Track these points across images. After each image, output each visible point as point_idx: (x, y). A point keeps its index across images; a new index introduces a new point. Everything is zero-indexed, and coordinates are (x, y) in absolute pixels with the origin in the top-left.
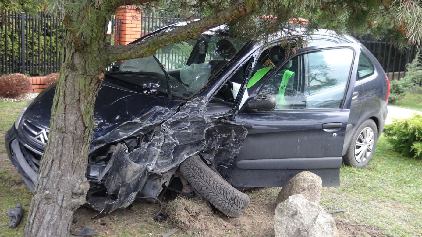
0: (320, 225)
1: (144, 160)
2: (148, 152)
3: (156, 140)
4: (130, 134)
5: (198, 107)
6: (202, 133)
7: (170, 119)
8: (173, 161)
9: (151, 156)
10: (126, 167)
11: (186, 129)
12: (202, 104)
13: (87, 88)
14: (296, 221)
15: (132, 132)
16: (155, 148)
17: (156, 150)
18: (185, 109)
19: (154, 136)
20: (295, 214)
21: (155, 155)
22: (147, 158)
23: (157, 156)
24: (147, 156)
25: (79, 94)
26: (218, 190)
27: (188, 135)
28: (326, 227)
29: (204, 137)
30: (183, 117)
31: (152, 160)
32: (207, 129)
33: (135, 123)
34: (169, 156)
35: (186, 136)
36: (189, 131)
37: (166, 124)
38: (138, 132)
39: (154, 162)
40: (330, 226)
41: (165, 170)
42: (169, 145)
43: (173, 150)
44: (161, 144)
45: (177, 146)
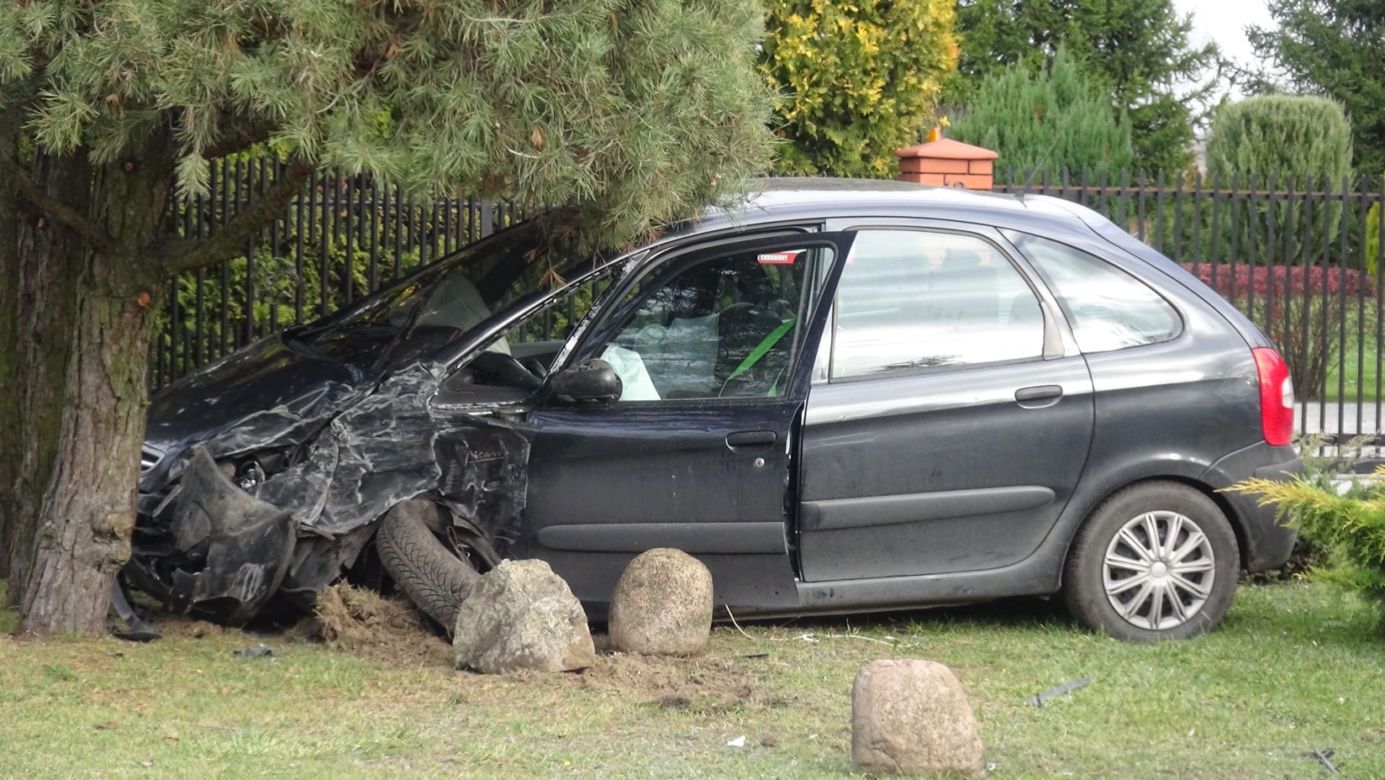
0: (540, 614)
1: (295, 502)
2: (304, 485)
3: (321, 457)
4: (267, 441)
5: (418, 385)
6: (425, 446)
7: (351, 410)
8: (363, 509)
9: (311, 493)
10: (222, 498)
11: (388, 434)
12: (430, 376)
13: (116, 320)
14: (498, 606)
15: (271, 436)
16: (320, 476)
17: (321, 479)
18: (387, 390)
19: (317, 448)
20: (500, 592)
21: (319, 493)
22: (303, 498)
23: (324, 496)
24: (302, 493)
25: (101, 332)
26: (421, 564)
27: (391, 449)
28: (555, 621)
29: (433, 456)
30: (381, 406)
31: (313, 503)
32: (436, 435)
33: (276, 416)
34: (351, 496)
35: (387, 451)
36: (394, 440)
37: (343, 420)
38: (283, 437)
39: (317, 509)
40: (567, 621)
41: (343, 528)
42: (352, 470)
43: (360, 484)
44: (332, 467)
45: (370, 473)
